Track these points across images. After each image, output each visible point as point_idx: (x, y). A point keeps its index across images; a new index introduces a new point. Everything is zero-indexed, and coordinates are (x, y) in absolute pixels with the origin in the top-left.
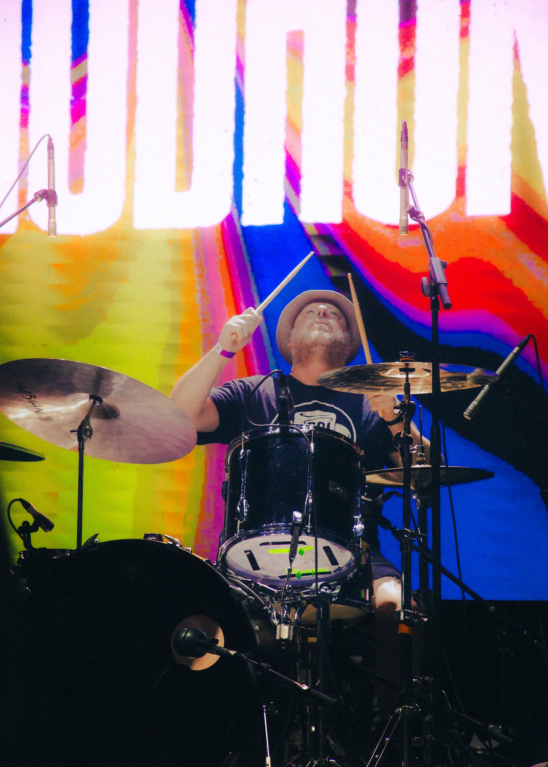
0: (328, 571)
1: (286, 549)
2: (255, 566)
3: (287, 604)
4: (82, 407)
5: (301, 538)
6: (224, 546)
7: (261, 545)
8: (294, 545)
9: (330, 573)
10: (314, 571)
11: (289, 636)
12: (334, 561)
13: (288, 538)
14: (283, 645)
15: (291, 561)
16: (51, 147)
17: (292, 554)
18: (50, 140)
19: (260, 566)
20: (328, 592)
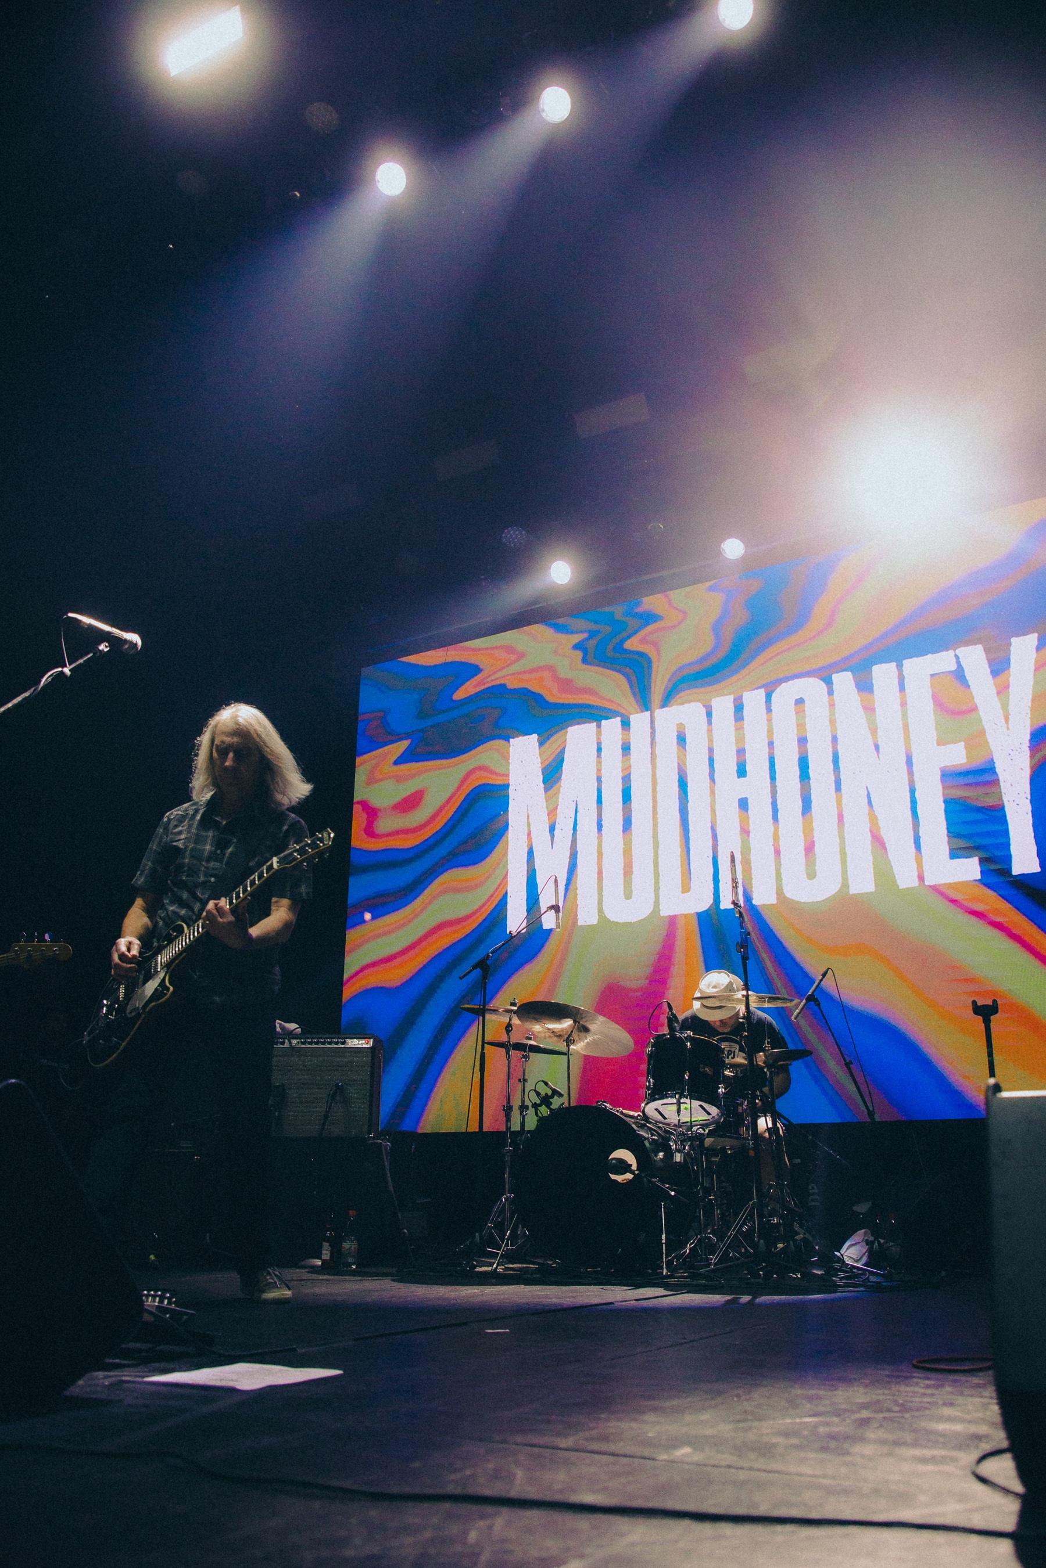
0: (707, 1119)
1: (675, 1107)
2: (665, 1118)
3: (681, 1140)
4: (571, 1025)
5: (682, 1101)
6: (643, 1105)
7: (662, 1105)
8: (679, 1104)
9: (709, 1120)
10: (689, 1120)
11: (681, 1160)
12: (709, 1114)
13: (675, 1101)
14: (678, 1166)
15: (679, 1115)
16: (556, 881)
17: (679, 1111)
18: (556, 877)
19: (667, 1117)
20: (702, 1132)
